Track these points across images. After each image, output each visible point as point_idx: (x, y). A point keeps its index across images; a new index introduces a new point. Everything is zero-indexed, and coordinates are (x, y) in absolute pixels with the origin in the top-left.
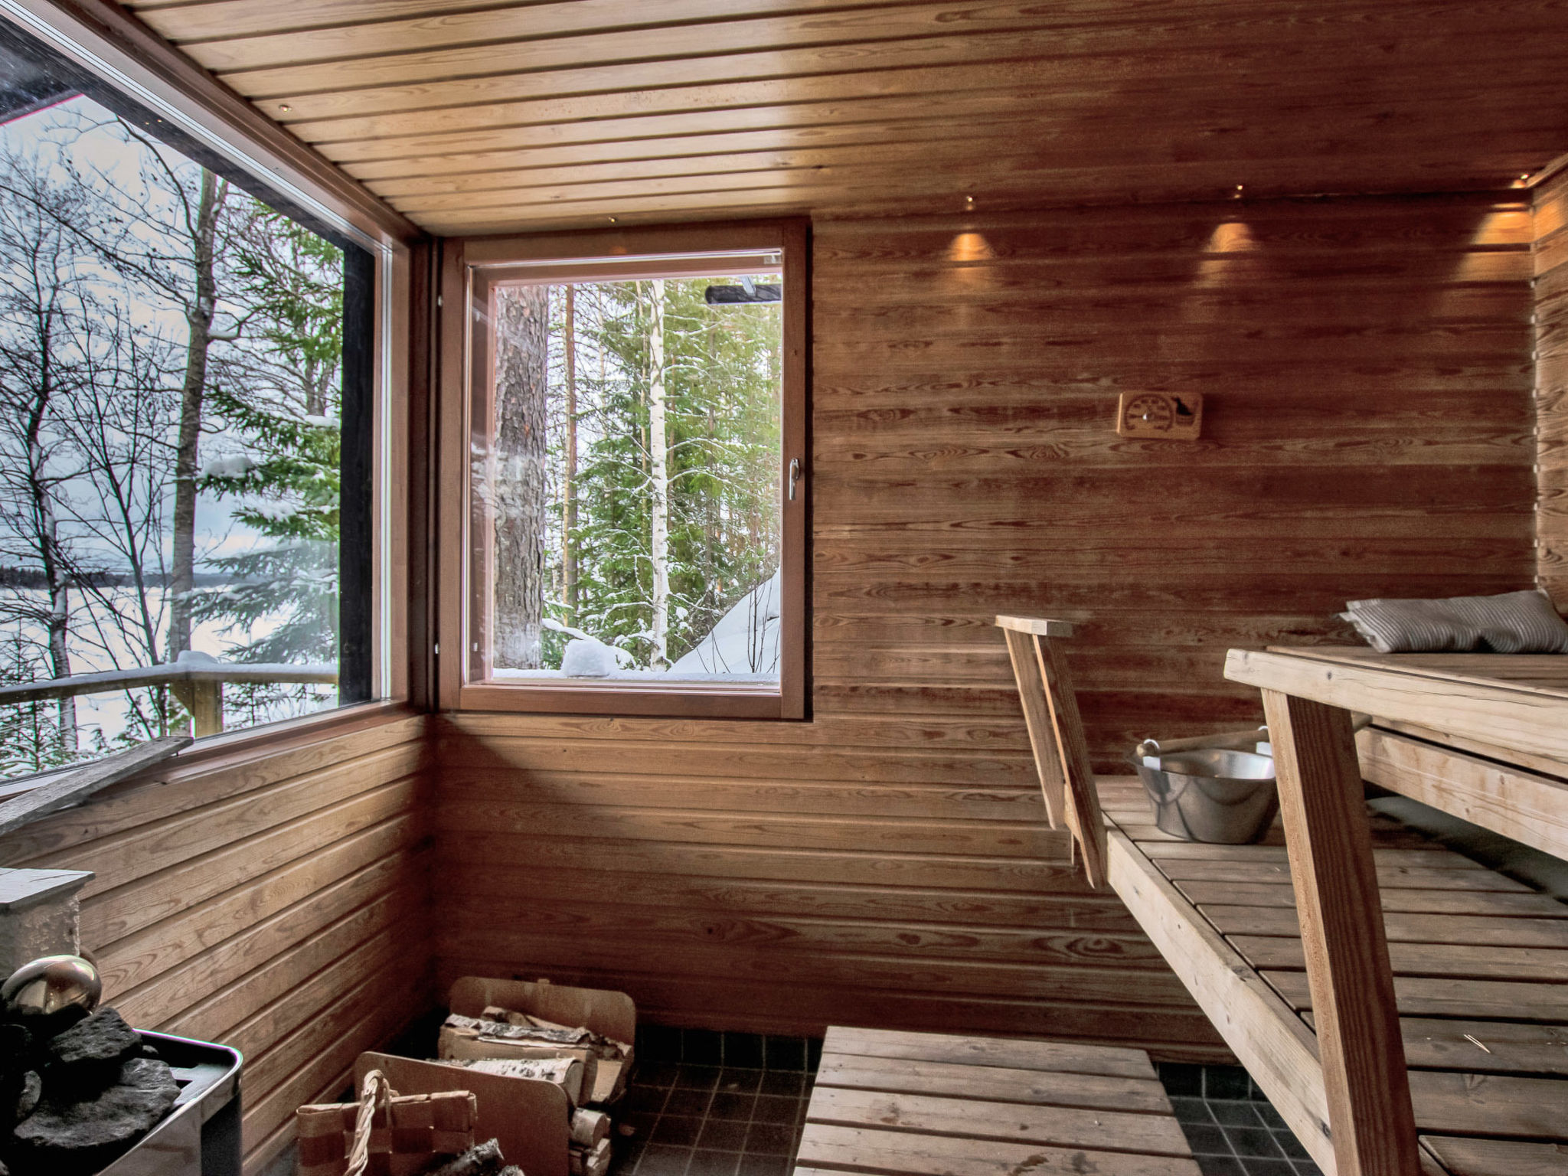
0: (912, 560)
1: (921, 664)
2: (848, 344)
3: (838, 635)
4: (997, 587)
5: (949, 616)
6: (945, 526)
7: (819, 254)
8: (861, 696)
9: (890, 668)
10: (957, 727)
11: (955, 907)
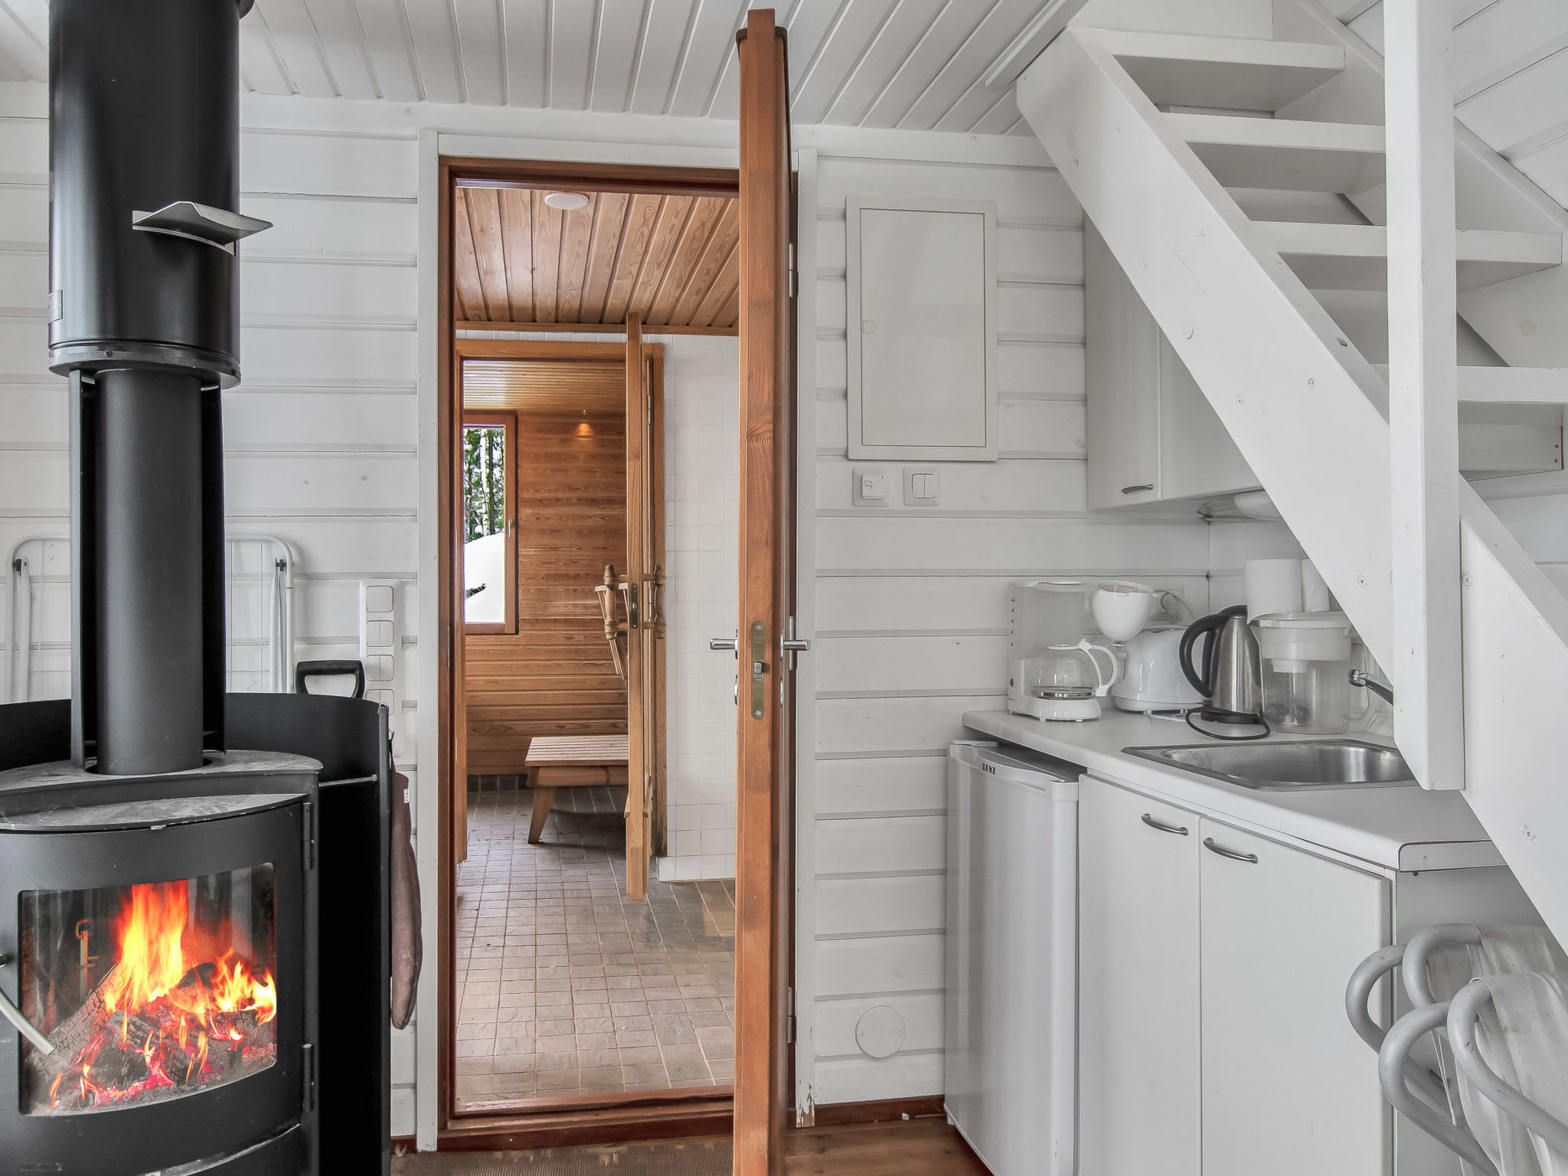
0: (561, 564)
1: (564, 608)
2: (533, 469)
3: (529, 596)
4: (595, 575)
5: (576, 588)
6: (574, 549)
7: (521, 428)
8: (540, 623)
9: (552, 610)
10: (579, 635)
11: (580, 712)
